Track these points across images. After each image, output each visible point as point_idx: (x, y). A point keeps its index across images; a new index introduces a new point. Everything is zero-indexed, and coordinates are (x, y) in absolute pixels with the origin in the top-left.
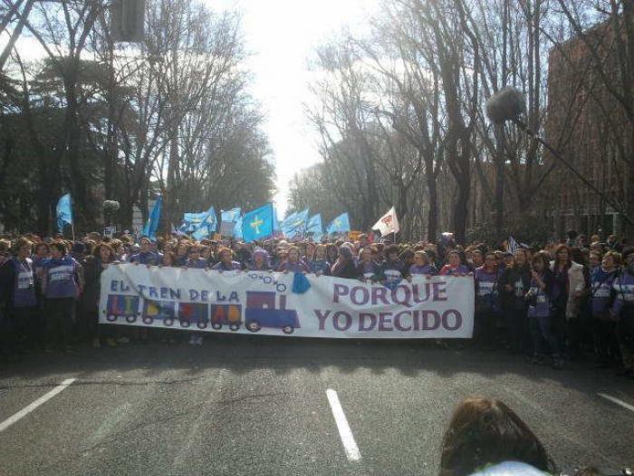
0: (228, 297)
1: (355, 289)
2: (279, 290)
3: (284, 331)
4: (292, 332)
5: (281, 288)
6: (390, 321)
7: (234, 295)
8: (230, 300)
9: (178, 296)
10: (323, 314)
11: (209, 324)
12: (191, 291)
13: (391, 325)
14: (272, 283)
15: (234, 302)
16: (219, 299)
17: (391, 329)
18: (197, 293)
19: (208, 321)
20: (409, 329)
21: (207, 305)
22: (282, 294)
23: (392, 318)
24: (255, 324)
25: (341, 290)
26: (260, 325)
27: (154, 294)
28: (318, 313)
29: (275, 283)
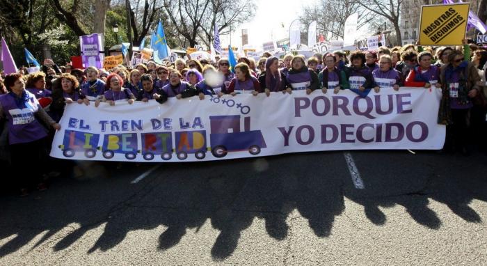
0: (191, 124)
1: (316, 100)
2: (242, 113)
3: (251, 153)
4: (259, 152)
5: (245, 110)
6: (352, 133)
7: (198, 121)
8: (193, 126)
9: (140, 128)
10: (287, 130)
11: (174, 155)
12: (153, 121)
13: (354, 137)
14: (236, 106)
15: (198, 128)
16: (182, 126)
17: (353, 141)
18: (159, 122)
19: (172, 151)
20: (372, 140)
21: (170, 133)
22: (247, 116)
23: (354, 130)
24: (221, 150)
25: (302, 103)
26: (226, 149)
27: (115, 128)
28: (282, 129)
29: (239, 106)
